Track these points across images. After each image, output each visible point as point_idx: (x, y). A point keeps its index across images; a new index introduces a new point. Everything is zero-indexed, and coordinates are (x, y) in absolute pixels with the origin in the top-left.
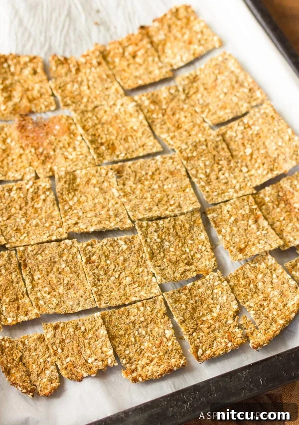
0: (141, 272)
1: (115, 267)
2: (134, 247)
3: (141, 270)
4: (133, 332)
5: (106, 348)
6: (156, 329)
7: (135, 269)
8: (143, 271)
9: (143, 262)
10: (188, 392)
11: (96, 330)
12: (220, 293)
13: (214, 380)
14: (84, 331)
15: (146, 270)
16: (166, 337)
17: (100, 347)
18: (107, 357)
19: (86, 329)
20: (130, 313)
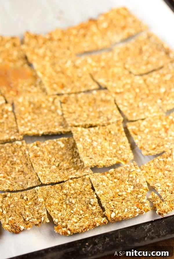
0: (76, 162)
1: (56, 159)
2: (70, 145)
3: (75, 160)
4: (65, 201)
5: (41, 211)
6: (84, 199)
7: (71, 160)
8: (77, 161)
9: (77, 155)
10: (99, 237)
11: (36, 199)
12: (134, 177)
13: (121, 230)
14: (26, 199)
15: (79, 160)
16: (91, 204)
17: (37, 210)
18: (41, 216)
19: (27, 199)
20: (63, 188)
